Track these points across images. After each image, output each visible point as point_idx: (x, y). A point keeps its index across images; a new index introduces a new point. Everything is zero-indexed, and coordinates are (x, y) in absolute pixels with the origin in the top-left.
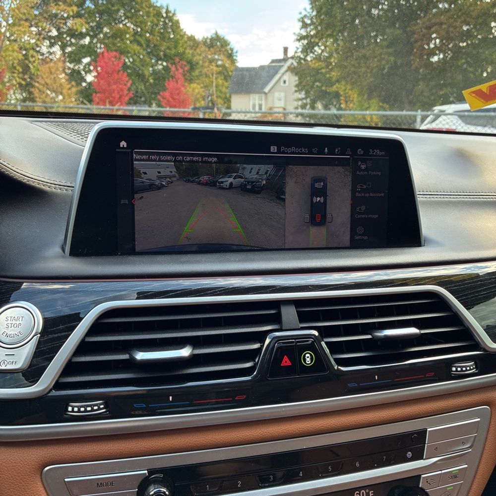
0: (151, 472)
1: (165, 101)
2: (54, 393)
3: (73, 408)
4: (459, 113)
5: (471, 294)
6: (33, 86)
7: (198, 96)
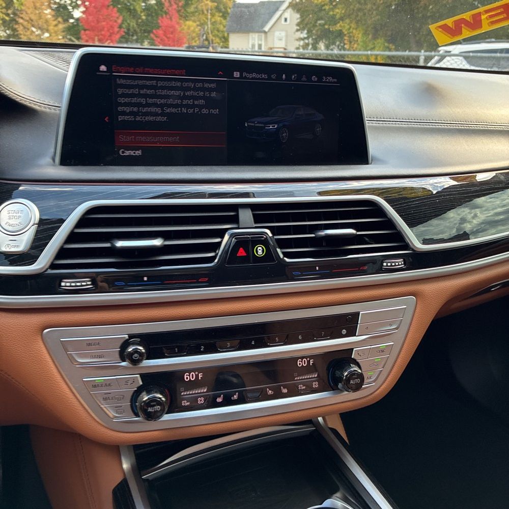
0: (131, 336)
1: (159, 40)
2: (50, 271)
3: (65, 284)
4: (464, 54)
5: (404, 203)
6: (17, 23)
7: (194, 35)
